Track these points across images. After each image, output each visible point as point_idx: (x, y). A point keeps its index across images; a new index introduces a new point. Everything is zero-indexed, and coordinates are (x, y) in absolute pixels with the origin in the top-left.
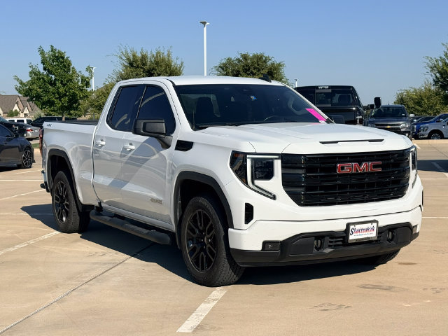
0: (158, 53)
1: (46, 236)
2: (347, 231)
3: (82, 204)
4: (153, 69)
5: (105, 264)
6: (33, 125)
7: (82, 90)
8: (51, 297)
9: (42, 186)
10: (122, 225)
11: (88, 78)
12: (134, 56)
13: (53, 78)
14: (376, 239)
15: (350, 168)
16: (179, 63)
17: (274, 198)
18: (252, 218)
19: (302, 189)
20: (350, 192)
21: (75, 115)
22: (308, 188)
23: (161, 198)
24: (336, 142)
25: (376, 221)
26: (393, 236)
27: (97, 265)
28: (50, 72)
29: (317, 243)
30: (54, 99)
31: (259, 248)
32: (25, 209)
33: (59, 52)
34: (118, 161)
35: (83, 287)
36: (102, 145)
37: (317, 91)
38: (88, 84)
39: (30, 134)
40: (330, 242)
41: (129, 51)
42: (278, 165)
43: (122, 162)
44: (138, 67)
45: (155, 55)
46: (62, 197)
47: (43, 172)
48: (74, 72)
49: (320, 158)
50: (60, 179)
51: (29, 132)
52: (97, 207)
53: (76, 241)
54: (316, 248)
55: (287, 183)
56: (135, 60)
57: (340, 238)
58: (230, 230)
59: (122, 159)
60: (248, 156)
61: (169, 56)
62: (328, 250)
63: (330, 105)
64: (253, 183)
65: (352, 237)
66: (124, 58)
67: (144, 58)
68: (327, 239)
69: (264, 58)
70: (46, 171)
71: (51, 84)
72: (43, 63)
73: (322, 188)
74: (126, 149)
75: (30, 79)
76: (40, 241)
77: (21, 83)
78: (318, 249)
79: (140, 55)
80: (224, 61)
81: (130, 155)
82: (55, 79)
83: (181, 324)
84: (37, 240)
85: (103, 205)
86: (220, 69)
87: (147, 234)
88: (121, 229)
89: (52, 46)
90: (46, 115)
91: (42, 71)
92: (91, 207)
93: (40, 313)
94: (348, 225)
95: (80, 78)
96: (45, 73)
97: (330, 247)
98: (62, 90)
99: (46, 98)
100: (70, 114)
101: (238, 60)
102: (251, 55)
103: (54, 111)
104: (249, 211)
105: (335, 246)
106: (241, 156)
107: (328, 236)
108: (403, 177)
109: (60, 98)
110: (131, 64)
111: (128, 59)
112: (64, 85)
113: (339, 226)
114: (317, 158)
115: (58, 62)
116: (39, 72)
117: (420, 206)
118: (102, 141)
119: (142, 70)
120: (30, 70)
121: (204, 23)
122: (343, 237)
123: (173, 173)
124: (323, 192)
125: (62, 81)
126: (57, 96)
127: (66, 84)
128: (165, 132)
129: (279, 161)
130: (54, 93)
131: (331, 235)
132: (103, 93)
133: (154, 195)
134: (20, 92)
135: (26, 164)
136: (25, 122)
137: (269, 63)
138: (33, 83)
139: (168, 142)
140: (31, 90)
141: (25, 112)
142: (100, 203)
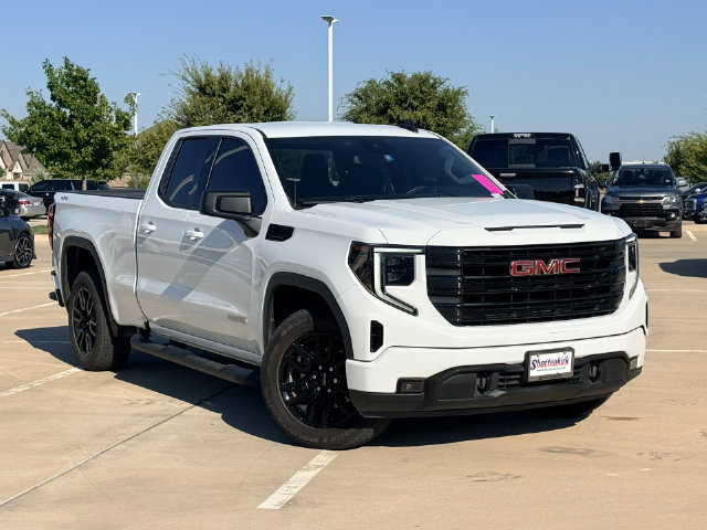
0: (249, 71)
1: (58, 376)
2: (526, 364)
3: (117, 325)
4: (241, 98)
5: (153, 416)
6: (29, 193)
7: (116, 135)
8: (69, 461)
9: (53, 296)
10: (183, 357)
11: (127, 114)
12: (207, 75)
13: (68, 115)
14: (572, 375)
15: (530, 267)
16: (285, 87)
17: (415, 313)
18: (381, 344)
19: (457, 300)
20: (531, 305)
21: (105, 177)
22: (466, 299)
23: (244, 315)
24: (510, 228)
25: (570, 349)
26: (598, 372)
27: (140, 418)
28: (62, 103)
29: (481, 381)
30: (68, 150)
31: (391, 388)
32: (21, 334)
33: (78, 70)
34: (177, 256)
35: (119, 447)
36: (151, 231)
37: (511, 142)
38: (127, 125)
39: (25, 210)
40: (501, 380)
41: (199, 68)
42: (420, 262)
43: (183, 257)
44: (214, 95)
45: (244, 75)
46: (84, 313)
47: (54, 273)
48: (104, 104)
49: (486, 252)
50: (82, 284)
51: (23, 206)
52: (141, 329)
53: (107, 383)
54: (479, 389)
55: (434, 291)
56: (209, 83)
57: (515, 375)
58: (348, 361)
59: (184, 253)
60: (376, 250)
61: (267, 76)
62: (497, 393)
63: (533, 166)
64: (383, 290)
65: (534, 373)
66: (190, 79)
67: (225, 78)
68: (496, 376)
69: (431, 81)
70: (59, 273)
71: (64, 125)
72: (51, 87)
73: (488, 298)
74: (189, 237)
75: (28, 114)
76: (49, 383)
77: (13, 122)
78: (482, 391)
79: (218, 74)
80: (363, 86)
81: (195, 247)
82: (71, 116)
83: (264, 498)
84: (44, 380)
85: (151, 325)
86: (356, 99)
87: (222, 370)
88: (181, 363)
89: (66, 59)
90: (54, 177)
91: (49, 101)
92: (133, 329)
93: (54, 482)
94: (528, 355)
95: (113, 114)
96: (54, 104)
97: (500, 387)
98: (83, 134)
99: (54, 149)
100: (95, 175)
101: (387, 83)
102: (409, 76)
103: (68, 170)
104: (377, 332)
105: (507, 386)
106: (365, 249)
107: (496, 371)
108: (615, 281)
109: (78, 149)
110: (202, 90)
111: (198, 81)
112: (86, 126)
113: (514, 356)
114: (479, 253)
115: (76, 86)
116: (44, 103)
117: (642, 327)
118: (151, 223)
119: (221, 100)
120: (28, 99)
121: (329, 19)
122: (521, 373)
123: (262, 275)
124: (489, 304)
125: (82, 119)
126: (74, 144)
127: (90, 124)
128: (250, 211)
129: (423, 257)
130: (68, 140)
131: (502, 370)
132: (154, 139)
133: (234, 310)
134: (10, 137)
135: (21, 261)
136: (17, 189)
137: (440, 89)
138: (33, 123)
139: (255, 228)
140: (29, 134)
141: (15, 170)
142: (147, 324)
